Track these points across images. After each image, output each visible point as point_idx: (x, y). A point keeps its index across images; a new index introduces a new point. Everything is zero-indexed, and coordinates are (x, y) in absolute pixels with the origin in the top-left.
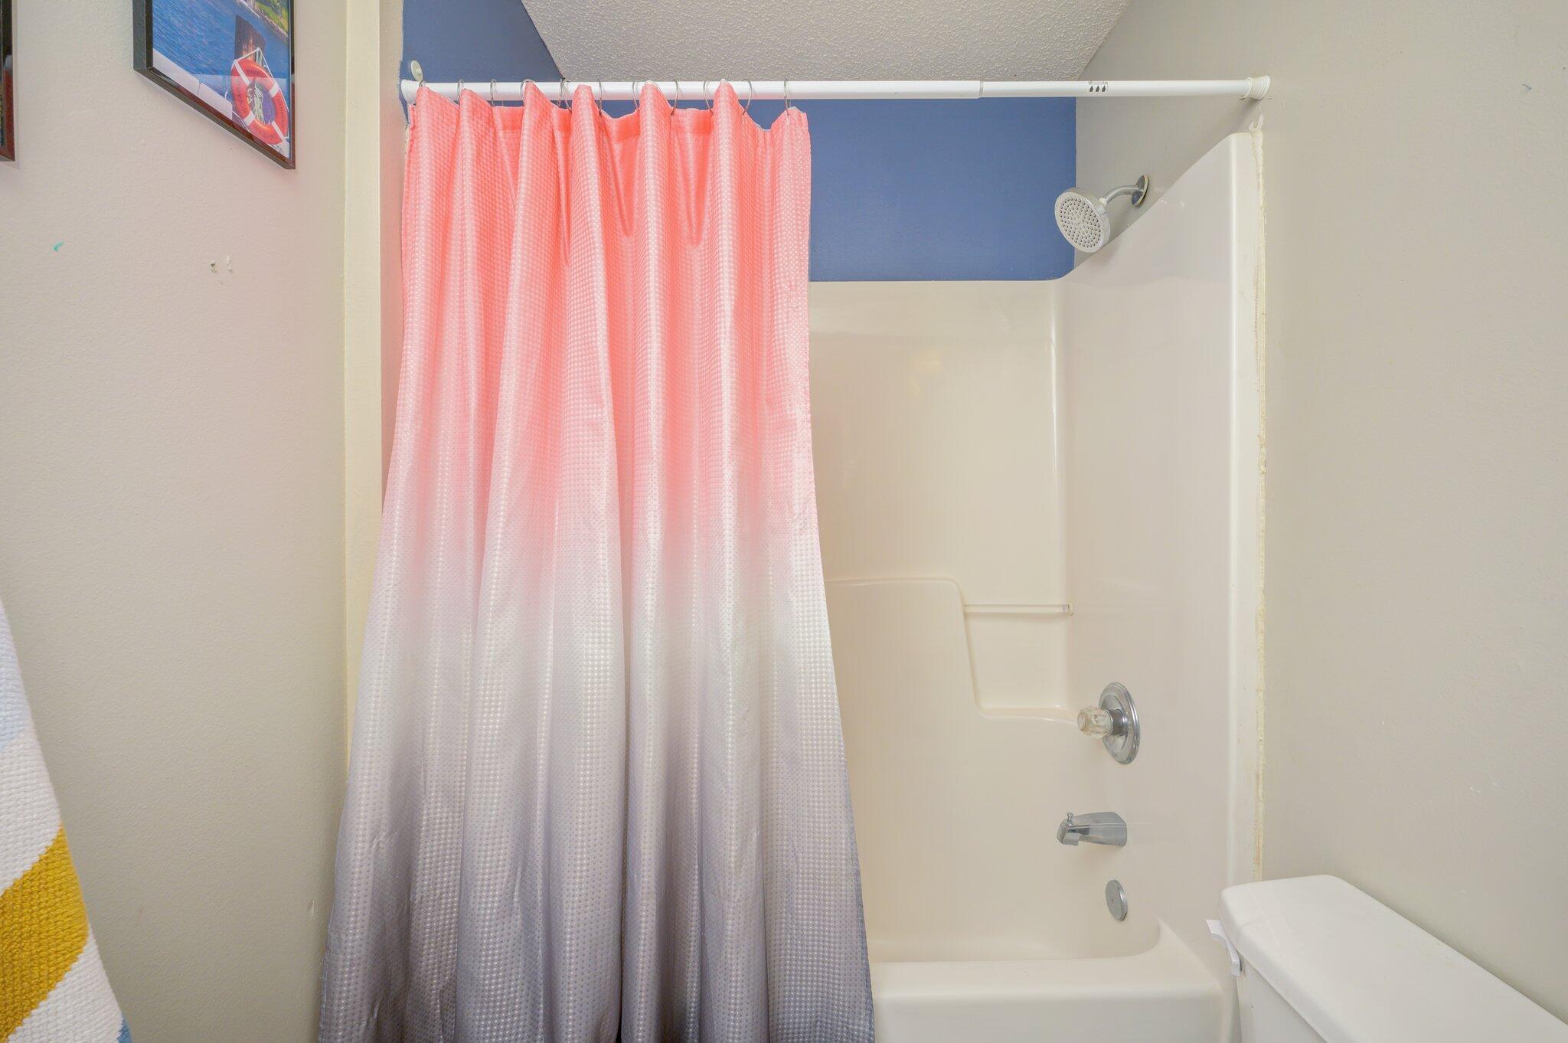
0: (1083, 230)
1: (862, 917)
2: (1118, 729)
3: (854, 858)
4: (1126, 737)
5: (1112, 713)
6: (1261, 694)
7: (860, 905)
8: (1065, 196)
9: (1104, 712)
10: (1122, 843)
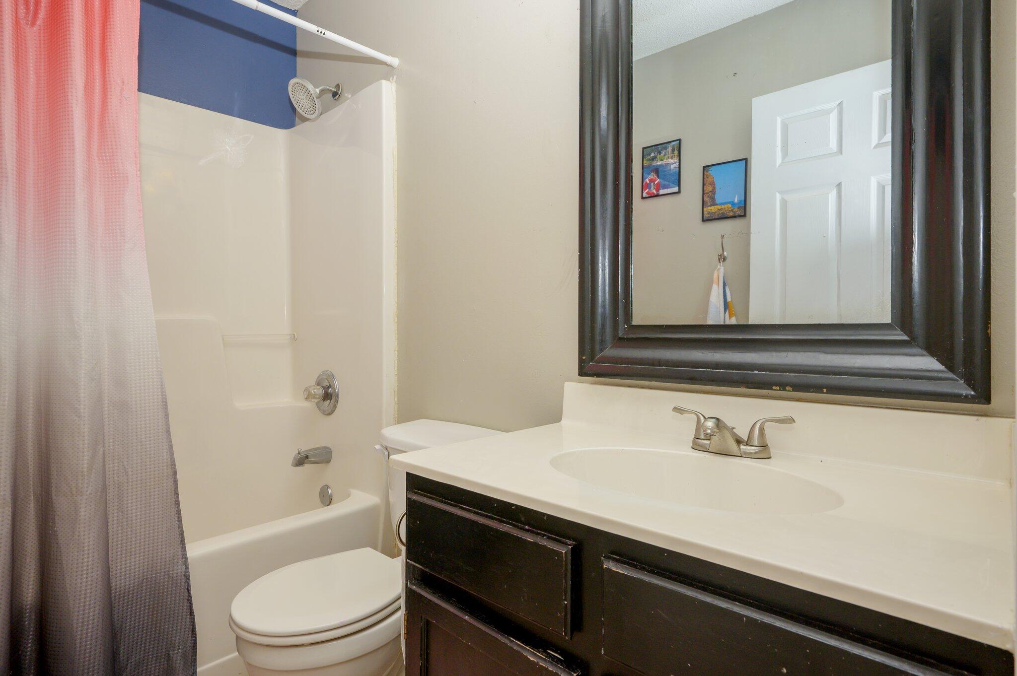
0: (306, 104)
1: (178, 501)
2: (327, 396)
3: (173, 464)
4: (331, 400)
5: (323, 387)
6: (396, 352)
7: (177, 494)
8: (292, 82)
9: (318, 387)
10: (328, 461)
